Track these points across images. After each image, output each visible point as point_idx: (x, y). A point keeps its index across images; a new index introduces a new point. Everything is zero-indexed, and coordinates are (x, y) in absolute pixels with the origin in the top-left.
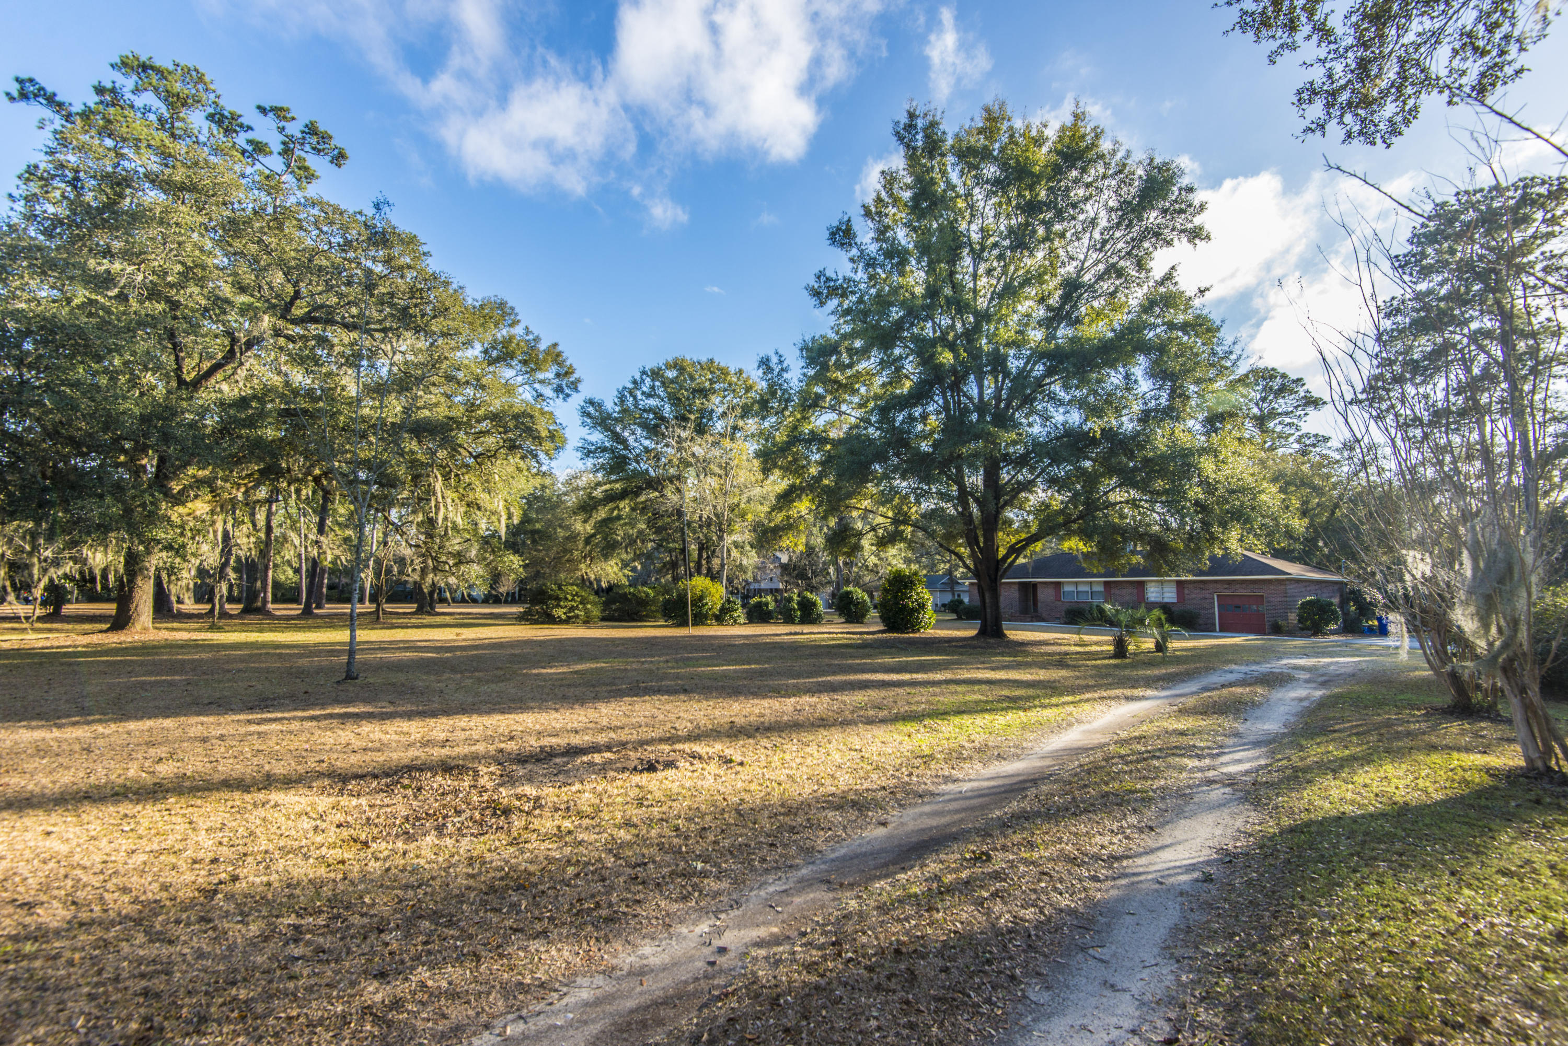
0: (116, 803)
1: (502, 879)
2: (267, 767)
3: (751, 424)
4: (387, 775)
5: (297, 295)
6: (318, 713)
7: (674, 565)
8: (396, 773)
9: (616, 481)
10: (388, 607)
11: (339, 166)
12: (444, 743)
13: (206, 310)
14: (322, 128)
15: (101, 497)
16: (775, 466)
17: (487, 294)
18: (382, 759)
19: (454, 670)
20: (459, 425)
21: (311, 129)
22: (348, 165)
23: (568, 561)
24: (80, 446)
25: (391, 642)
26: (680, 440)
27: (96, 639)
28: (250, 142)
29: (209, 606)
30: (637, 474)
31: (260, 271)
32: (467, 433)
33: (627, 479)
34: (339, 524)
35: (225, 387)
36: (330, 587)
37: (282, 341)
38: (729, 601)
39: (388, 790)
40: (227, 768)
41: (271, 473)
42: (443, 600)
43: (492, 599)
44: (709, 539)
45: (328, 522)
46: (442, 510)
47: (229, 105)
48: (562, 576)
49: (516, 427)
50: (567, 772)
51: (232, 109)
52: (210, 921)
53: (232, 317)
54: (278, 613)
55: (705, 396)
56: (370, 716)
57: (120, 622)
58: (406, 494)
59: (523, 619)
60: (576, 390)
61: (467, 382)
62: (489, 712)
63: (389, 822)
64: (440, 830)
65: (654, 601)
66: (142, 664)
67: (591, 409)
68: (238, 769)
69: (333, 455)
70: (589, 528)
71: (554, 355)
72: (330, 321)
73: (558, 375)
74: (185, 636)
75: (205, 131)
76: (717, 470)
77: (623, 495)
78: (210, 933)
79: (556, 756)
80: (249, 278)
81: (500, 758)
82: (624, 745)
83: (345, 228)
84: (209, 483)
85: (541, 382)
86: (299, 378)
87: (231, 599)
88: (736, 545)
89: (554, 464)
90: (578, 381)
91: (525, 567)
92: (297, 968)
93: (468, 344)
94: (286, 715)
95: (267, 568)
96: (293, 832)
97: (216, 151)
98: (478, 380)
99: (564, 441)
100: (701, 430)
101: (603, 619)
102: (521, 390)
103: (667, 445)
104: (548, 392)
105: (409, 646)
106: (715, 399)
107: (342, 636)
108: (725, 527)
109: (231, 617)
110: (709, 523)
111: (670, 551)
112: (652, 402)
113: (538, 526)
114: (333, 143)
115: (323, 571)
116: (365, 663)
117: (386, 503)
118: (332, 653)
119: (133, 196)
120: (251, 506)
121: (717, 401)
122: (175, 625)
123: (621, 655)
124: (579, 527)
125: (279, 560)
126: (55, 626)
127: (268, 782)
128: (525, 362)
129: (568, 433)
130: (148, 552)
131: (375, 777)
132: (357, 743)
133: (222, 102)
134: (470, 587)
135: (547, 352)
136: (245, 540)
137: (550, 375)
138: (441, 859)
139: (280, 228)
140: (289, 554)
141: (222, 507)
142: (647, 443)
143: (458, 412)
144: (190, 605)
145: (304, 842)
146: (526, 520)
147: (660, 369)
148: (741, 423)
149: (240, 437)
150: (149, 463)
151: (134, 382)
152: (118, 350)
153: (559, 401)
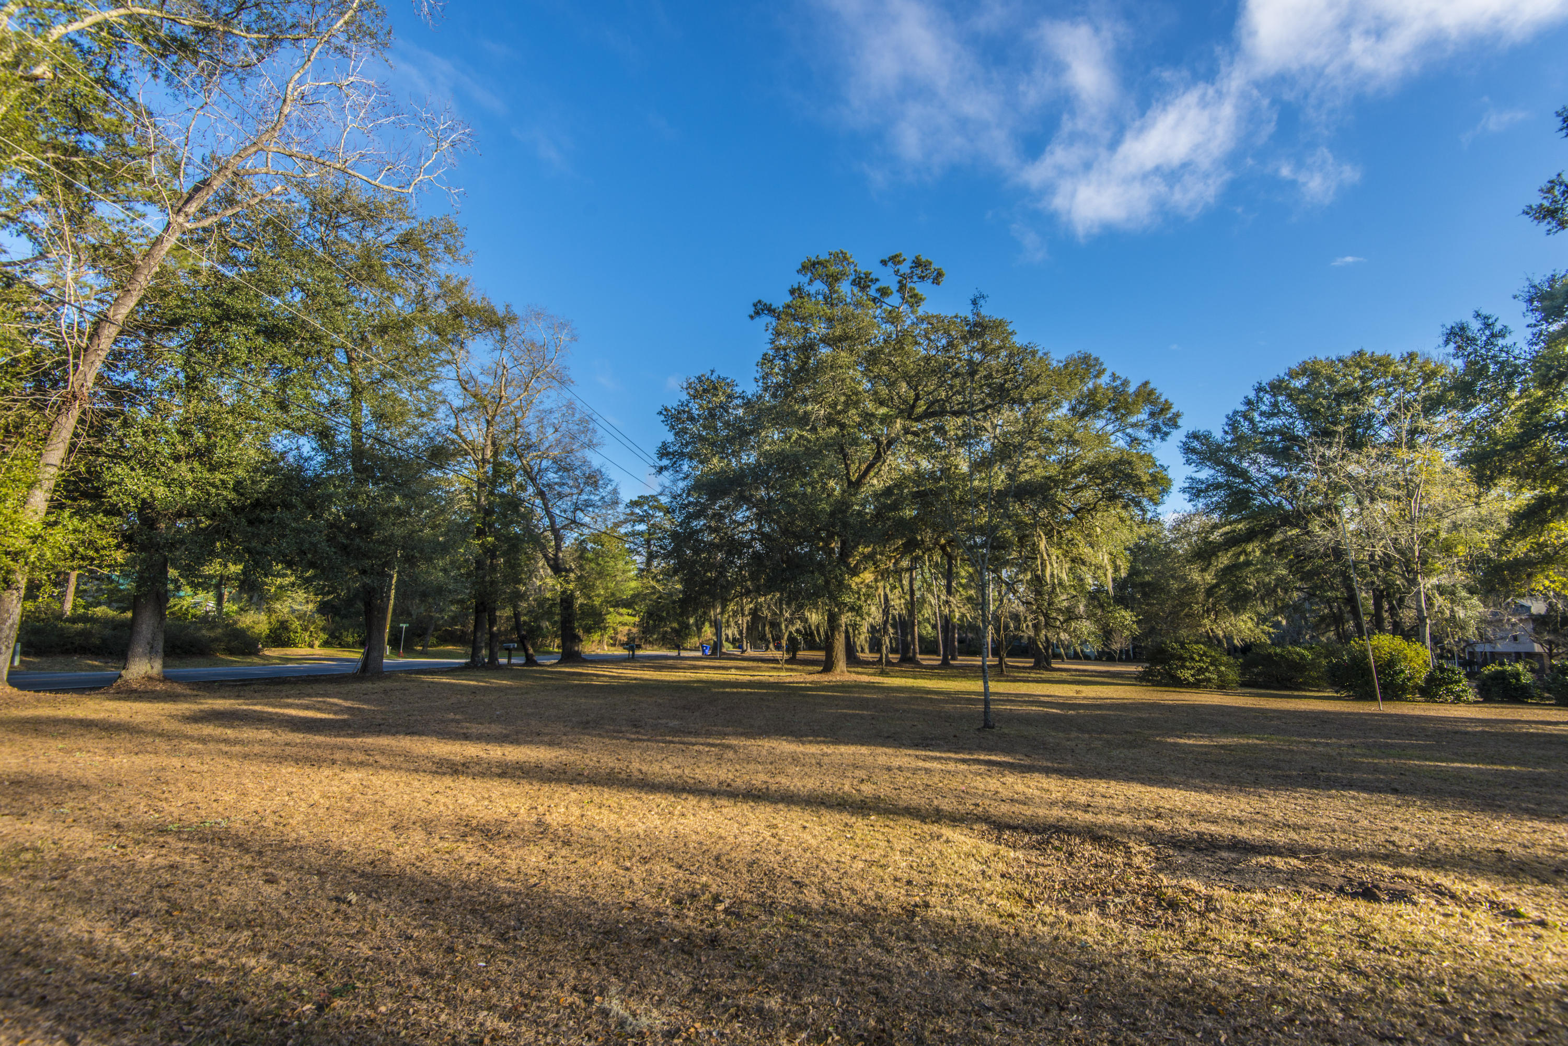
0: (840, 812)
1: (1186, 991)
2: (936, 802)
3: (1442, 422)
4: (1037, 832)
5: (917, 397)
6: (968, 757)
7: (1337, 620)
8: (1044, 831)
9: (1238, 521)
10: (1010, 661)
11: (938, 284)
12: (1086, 808)
13: (859, 425)
14: (923, 259)
15: (813, 572)
16: (1502, 471)
17: (1069, 353)
18: (1029, 813)
19: (1081, 729)
20: (1056, 483)
21: (917, 263)
22: (944, 280)
23: (1187, 615)
24: (800, 537)
25: (1017, 695)
26: (1324, 459)
27: (816, 677)
28: (878, 290)
29: (878, 655)
30: (1264, 510)
31: (892, 385)
32: (1063, 490)
33: (1253, 516)
34: (962, 585)
35: (875, 481)
36: (960, 641)
37: (910, 437)
38: (1442, 669)
39: (1040, 847)
40: (908, 798)
41: (910, 546)
42: (1057, 656)
43: (1106, 656)
44: (1389, 585)
45: (954, 584)
46: (1049, 567)
47: (862, 269)
48: (1183, 632)
49: (1114, 476)
50: (1240, 872)
51: (864, 271)
52: (913, 941)
53: (877, 425)
54: (924, 663)
55: (1357, 399)
56: (1012, 767)
57: (828, 666)
58: (1015, 555)
59: (1143, 679)
60: (1176, 426)
61: (1061, 441)
62: (1128, 779)
63: (1049, 884)
64: (1102, 906)
65: (1313, 665)
66: (843, 699)
67: (1196, 444)
68: (916, 800)
69: (953, 525)
70: (1209, 578)
71: (1147, 394)
72: (943, 413)
73: (1152, 415)
74: (865, 679)
75: (849, 295)
76: (1391, 491)
77: (1250, 536)
78: (915, 953)
79: (1220, 848)
80: (884, 391)
81: (1151, 836)
82: (1315, 852)
83: (947, 332)
84: (870, 557)
85: (1133, 425)
86: (925, 464)
87: (893, 651)
88: (1441, 590)
89: (1160, 509)
90: (1177, 415)
91: (1139, 622)
92: (990, 1018)
93: (1057, 404)
94: (943, 755)
95: (913, 625)
96: (965, 872)
97: (858, 305)
98: (1070, 436)
99: (1169, 482)
100: (1355, 443)
101: (1243, 685)
102: (1112, 438)
103: (1305, 470)
104: (1143, 434)
105: (1034, 700)
106: (1374, 400)
107: (976, 686)
108: (1417, 567)
109: (893, 664)
110: (1387, 562)
111: (1329, 602)
112: (1275, 422)
113: (1148, 578)
114: (932, 267)
115: (954, 627)
116: (999, 713)
117: (999, 563)
118: (970, 701)
119: (815, 355)
120: (898, 572)
121: (1377, 402)
122: (860, 670)
123: (1278, 731)
124: (1196, 576)
125: (921, 618)
126: (794, 667)
127: (938, 816)
128: (1114, 410)
129: (1171, 474)
130: (841, 612)
131: (1026, 831)
132: (1004, 793)
133: (858, 269)
134: (1084, 643)
135: (1137, 394)
136: (898, 601)
137: (1143, 416)
138: (1109, 943)
139: (902, 348)
140: (927, 612)
141: (882, 575)
142: (1275, 471)
143: (1053, 471)
144: (867, 655)
145: (975, 885)
146: (1133, 572)
147: (1281, 381)
148: (1423, 423)
149: (889, 519)
150: (835, 545)
151: (824, 488)
152: (816, 466)
153: (1157, 442)
